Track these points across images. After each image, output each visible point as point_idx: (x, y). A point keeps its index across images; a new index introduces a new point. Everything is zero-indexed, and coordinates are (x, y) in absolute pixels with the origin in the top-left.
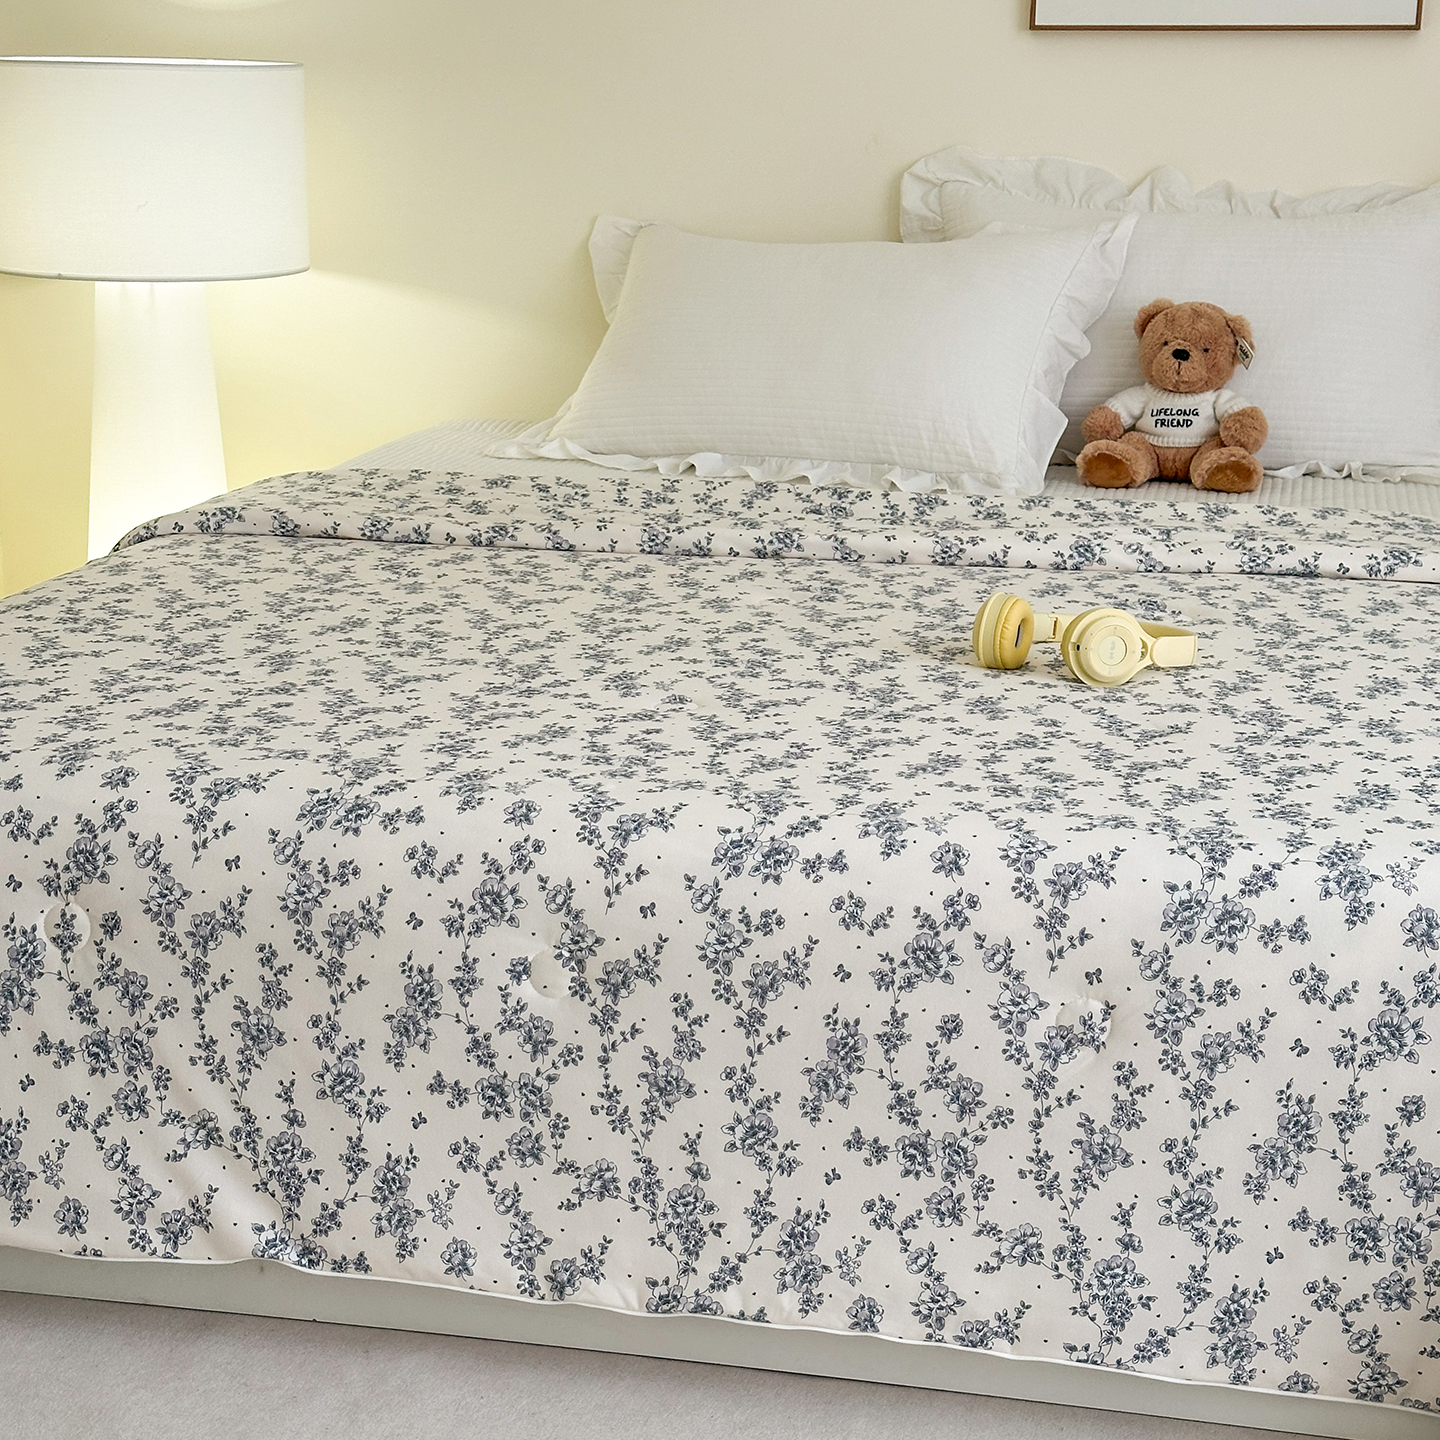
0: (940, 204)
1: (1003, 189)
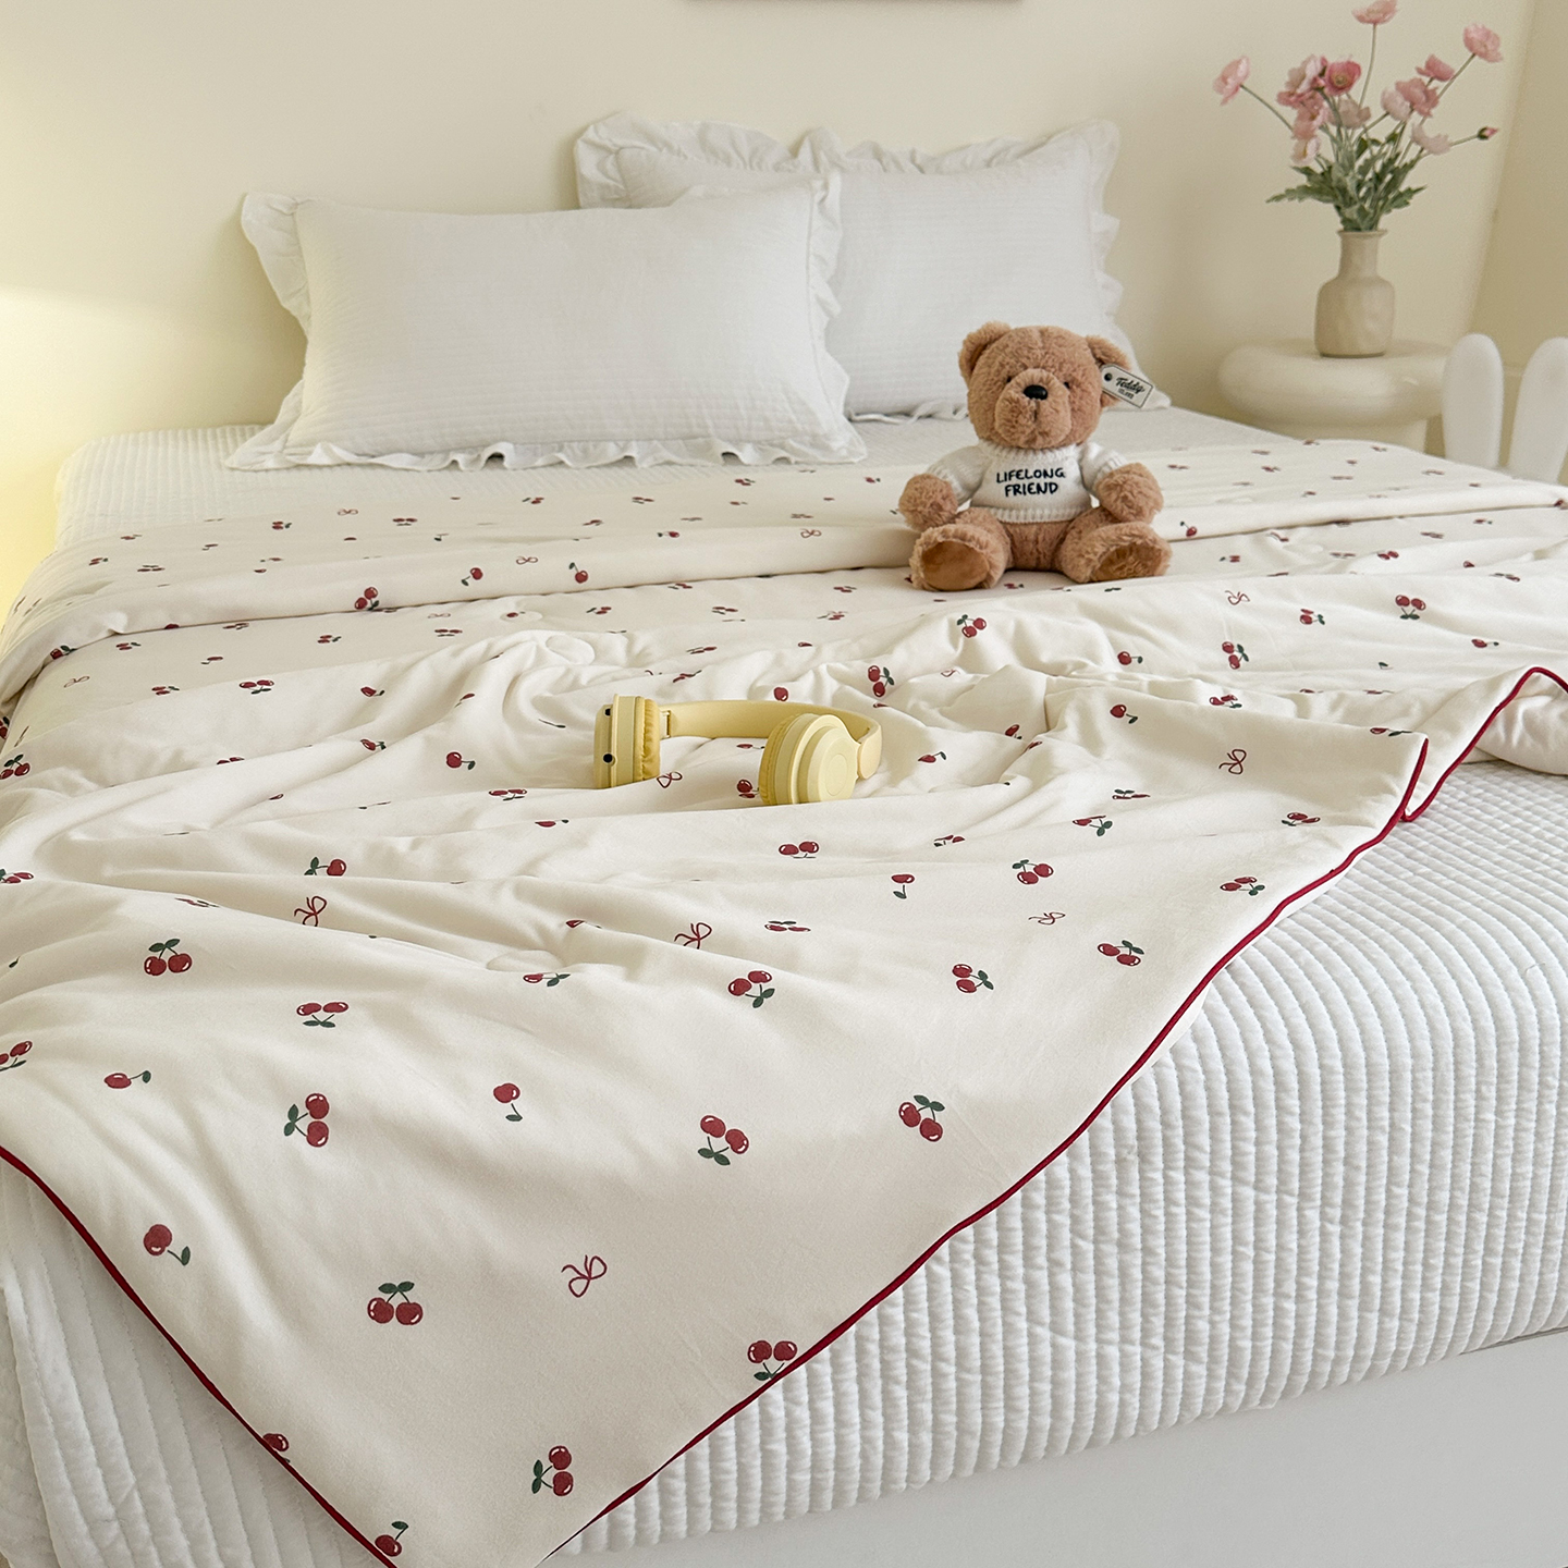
1: (679, 153)
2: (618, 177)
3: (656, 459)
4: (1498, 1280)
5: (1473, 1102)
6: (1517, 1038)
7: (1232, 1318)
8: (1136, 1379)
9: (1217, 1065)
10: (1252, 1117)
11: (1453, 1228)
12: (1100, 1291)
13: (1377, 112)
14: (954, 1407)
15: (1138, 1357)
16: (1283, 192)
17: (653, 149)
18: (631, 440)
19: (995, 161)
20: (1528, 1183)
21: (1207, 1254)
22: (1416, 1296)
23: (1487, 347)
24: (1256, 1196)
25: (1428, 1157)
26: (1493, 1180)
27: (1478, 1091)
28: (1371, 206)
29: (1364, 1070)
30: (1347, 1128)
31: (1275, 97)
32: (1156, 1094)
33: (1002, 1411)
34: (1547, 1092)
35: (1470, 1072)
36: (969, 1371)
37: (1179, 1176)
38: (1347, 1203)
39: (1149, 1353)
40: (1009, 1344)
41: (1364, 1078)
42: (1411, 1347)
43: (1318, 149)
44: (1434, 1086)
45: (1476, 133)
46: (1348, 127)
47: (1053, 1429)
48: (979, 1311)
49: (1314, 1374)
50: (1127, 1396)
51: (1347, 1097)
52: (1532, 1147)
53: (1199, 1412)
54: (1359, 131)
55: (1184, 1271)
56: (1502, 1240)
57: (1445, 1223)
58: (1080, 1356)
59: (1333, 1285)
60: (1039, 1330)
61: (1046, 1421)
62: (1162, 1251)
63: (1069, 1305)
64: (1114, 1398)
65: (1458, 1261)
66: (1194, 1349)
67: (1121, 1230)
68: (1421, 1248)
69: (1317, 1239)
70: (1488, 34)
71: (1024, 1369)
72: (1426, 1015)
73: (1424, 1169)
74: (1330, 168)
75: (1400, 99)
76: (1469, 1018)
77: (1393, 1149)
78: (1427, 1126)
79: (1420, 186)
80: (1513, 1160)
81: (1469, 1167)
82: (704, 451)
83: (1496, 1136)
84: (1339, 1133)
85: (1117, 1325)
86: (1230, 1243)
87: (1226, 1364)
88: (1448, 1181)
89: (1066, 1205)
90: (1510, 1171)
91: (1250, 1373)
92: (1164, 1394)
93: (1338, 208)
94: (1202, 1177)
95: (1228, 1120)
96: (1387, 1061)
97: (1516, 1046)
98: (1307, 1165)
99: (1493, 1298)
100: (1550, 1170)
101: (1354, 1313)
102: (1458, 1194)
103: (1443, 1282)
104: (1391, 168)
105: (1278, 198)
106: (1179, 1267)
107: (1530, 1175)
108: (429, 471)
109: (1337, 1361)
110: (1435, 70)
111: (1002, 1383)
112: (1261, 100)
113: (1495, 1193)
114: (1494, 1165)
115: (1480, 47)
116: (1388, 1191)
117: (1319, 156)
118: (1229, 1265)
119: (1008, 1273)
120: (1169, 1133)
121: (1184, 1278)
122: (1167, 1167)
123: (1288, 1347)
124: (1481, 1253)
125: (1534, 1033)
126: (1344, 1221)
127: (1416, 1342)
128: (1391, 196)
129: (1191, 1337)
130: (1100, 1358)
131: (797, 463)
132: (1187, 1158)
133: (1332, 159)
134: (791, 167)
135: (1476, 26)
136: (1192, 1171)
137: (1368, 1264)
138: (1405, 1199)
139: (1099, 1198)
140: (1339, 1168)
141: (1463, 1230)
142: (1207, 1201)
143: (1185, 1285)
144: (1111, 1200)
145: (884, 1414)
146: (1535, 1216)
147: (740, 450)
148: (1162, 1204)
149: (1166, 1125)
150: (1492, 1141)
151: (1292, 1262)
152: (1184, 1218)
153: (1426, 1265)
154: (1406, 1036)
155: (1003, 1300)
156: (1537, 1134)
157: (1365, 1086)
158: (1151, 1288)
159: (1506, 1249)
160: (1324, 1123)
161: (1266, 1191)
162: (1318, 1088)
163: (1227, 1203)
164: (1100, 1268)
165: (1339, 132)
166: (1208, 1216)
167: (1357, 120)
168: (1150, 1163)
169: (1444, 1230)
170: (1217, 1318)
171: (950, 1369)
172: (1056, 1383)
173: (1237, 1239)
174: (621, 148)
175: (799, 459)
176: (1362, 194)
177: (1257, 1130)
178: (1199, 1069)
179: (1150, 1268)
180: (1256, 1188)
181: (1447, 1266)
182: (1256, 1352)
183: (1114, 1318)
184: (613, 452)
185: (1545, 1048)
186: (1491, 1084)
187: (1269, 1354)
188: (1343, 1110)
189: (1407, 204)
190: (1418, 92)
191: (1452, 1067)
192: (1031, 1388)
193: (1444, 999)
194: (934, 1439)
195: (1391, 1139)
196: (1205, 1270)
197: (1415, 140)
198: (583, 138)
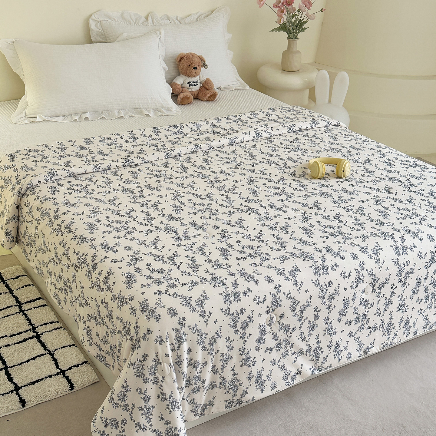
0: (102, 27)
1: (117, 21)
2: (102, 29)
16: (274, 29)
17: (111, 21)
19: (199, 19)
28: (295, 32)
45: (320, 10)
74: (285, 23)
75: (303, 5)
79: (308, 27)
82: (141, 113)
93: (288, 34)
104: (301, 22)
105: (272, 31)
108: (70, 122)
112: (269, 6)
128: (300, 29)
133: (286, 20)
134: (147, 24)
147: (150, 113)
165: (288, 13)
167: (292, 11)
174: (102, 21)
175: (165, 115)
184: (117, 115)
189: (304, 31)
190: (307, 3)
198: (91, 18)
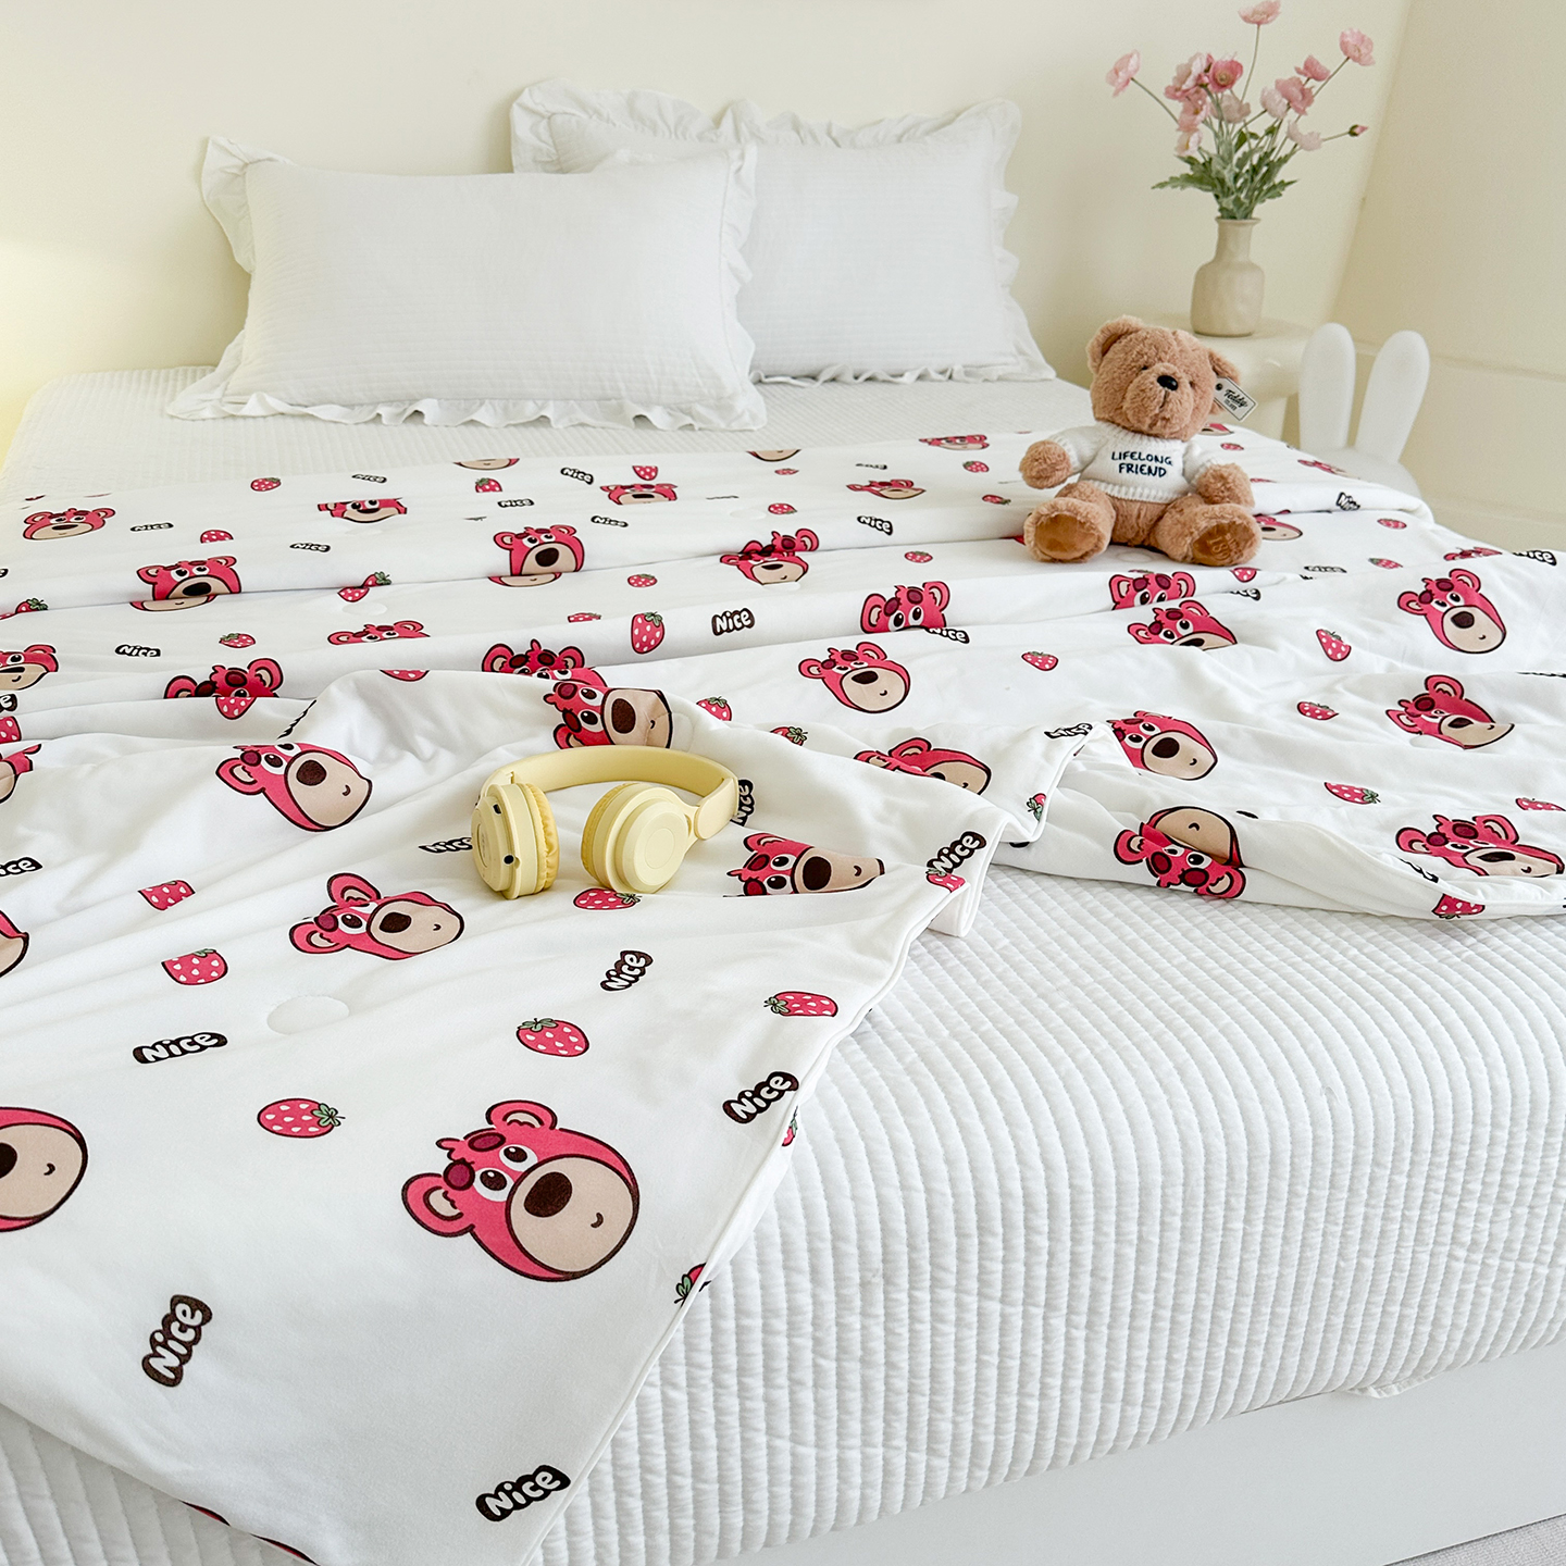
0: (552, 136)
1: (608, 121)
2: (550, 141)
3: (571, 420)
4: (1240, 1367)
5: (1222, 1213)
6: (1269, 1152)
7: (975, 1417)
8: (878, 1476)
9: (967, 1188)
10: (1000, 1237)
11: (1198, 1325)
12: (842, 1405)
13: (1256, 108)
14: (691, 1512)
15: (881, 1457)
16: (1167, 179)
17: (584, 116)
18: (548, 400)
19: (906, 136)
20: (1274, 1282)
21: (951, 1364)
22: (1158, 1387)
23: (1342, 335)
24: (1002, 1309)
25: (1175, 1265)
26: (1239, 1281)
27: (1227, 1202)
28: (1246, 197)
29: (1114, 1188)
30: (1094, 1243)
31: (1163, 91)
32: (903, 1218)
33: (741, 1512)
34: (1295, 1200)
35: (1220, 1186)
36: (705, 1482)
37: (924, 1296)
38: (1092, 1311)
39: (892, 1453)
40: (746, 1456)
41: (1114, 1196)
42: (1153, 1429)
43: (1199, 142)
44: (1184, 1200)
45: (1348, 130)
46: (1229, 122)
47: (793, 1524)
48: (717, 1429)
49: (1056, 1457)
50: (868, 1491)
51: (1096, 1214)
52: (1278, 1250)
53: (942, 1496)
54: (1238, 126)
55: (927, 1381)
56: (1246, 1333)
57: (1190, 1321)
58: (820, 1462)
59: (1076, 1383)
60: (778, 1443)
61: (786, 1518)
62: (905, 1366)
63: (809, 1418)
64: (855, 1494)
65: (1203, 1354)
66: (935, 1446)
67: (864, 1349)
68: (1166, 1345)
69: (1062, 1344)
70: (1362, 39)
71: (763, 1478)
72: (1180, 1131)
73: (1171, 1276)
74: (1211, 159)
75: (1278, 97)
76: (1222, 1133)
77: (1140, 1259)
78: (1175, 1237)
79: (1292, 179)
80: (1259, 1262)
81: (1216, 1271)
82: (617, 413)
83: (1243, 1242)
84: (1087, 1249)
85: (859, 1432)
86: (974, 1352)
87: (969, 1456)
88: (1194, 1285)
89: (810, 1329)
90: (1256, 1273)
91: (992, 1462)
92: (906, 1485)
93: (1217, 197)
94: (948, 1295)
95: (976, 1241)
96: (1137, 1179)
97: (1268, 1158)
98: (1053, 1279)
99: (1234, 1383)
100: (1295, 1269)
101: (1097, 1406)
102: (1203, 1296)
103: (1186, 1372)
104: (1267, 161)
105: (1162, 185)
106: (922, 1378)
107: (1276, 1275)
108: (356, 424)
109: (1079, 1447)
110: (1312, 71)
111: (740, 1490)
112: (1150, 93)
113: (1240, 1292)
114: (1240, 1269)
115: (1354, 51)
116: (1134, 1297)
117: (1199, 148)
118: (974, 1372)
119: (747, 1395)
120: (914, 1256)
121: (928, 1386)
122: (912, 1287)
123: (1030, 1439)
124: (1226, 1344)
125: (1286, 1147)
126: (1089, 1326)
127: (1158, 1424)
128: (1265, 188)
129: (932, 1436)
130: (841, 1462)
131: (700, 429)
132: (933, 1278)
133: (1213, 151)
134: (714, 138)
135: (1351, 30)
136: (937, 1290)
137: (1112, 1363)
138: (1152, 1302)
139: (842, 1321)
140: (1086, 1280)
141: (1208, 1327)
142: (952, 1317)
143: (928, 1392)
144: (855, 1321)
145: (618, 1522)
146: (1278, 1310)
147: (652, 413)
148: (907, 1321)
149: (912, 1247)
150: (1240, 1246)
151: (1036, 1366)
152: (929, 1333)
153: (1169, 1359)
154: (1158, 1152)
155: (742, 1419)
156: (1285, 1238)
157: (1114, 1203)
158: (893, 1398)
159: (1249, 1341)
160: (1073, 1239)
161: (1012, 1304)
162: (1068, 1208)
163: (972, 1318)
164: (843, 1383)
165: (1221, 126)
166: (953, 1330)
167: (1237, 116)
168: (895, 1285)
169: (1189, 1328)
170: (960, 1419)
171: (687, 1482)
172: (795, 1486)
173: (981, 1348)
174: (554, 114)
175: (703, 426)
176: (1239, 184)
177: (1005, 1248)
178: (949, 1192)
179: (892, 1381)
180: (1002, 1301)
181: (1190, 1358)
182: (998, 1444)
183: (855, 1426)
184: (530, 411)
185: (1296, 1160)
186: (1242, 1196)
187: (1012, 1445)
188: (1092, 1227)
189: (1280, 195)
190: (1295, 92)
191: (1202, 1182)
192: (770, 1492)
193: (1198, 1113)
194: (671, 1541)
195: (1139, 1251)
196: (949, 1380)
197: (1290, 136)
198: (518, 101)
